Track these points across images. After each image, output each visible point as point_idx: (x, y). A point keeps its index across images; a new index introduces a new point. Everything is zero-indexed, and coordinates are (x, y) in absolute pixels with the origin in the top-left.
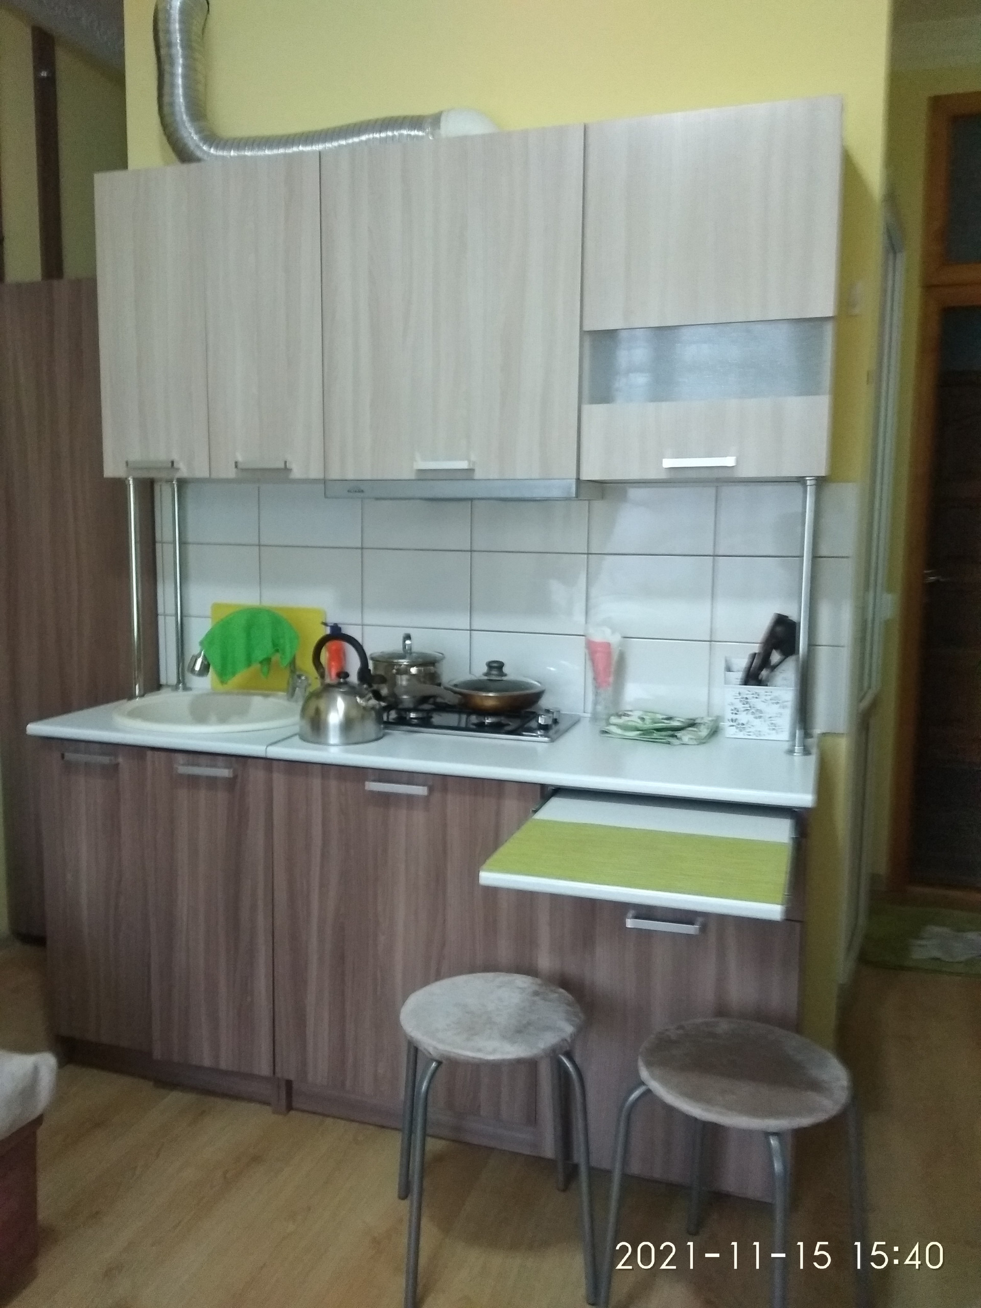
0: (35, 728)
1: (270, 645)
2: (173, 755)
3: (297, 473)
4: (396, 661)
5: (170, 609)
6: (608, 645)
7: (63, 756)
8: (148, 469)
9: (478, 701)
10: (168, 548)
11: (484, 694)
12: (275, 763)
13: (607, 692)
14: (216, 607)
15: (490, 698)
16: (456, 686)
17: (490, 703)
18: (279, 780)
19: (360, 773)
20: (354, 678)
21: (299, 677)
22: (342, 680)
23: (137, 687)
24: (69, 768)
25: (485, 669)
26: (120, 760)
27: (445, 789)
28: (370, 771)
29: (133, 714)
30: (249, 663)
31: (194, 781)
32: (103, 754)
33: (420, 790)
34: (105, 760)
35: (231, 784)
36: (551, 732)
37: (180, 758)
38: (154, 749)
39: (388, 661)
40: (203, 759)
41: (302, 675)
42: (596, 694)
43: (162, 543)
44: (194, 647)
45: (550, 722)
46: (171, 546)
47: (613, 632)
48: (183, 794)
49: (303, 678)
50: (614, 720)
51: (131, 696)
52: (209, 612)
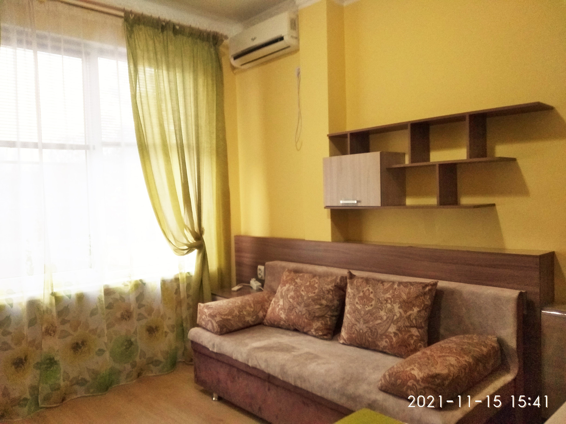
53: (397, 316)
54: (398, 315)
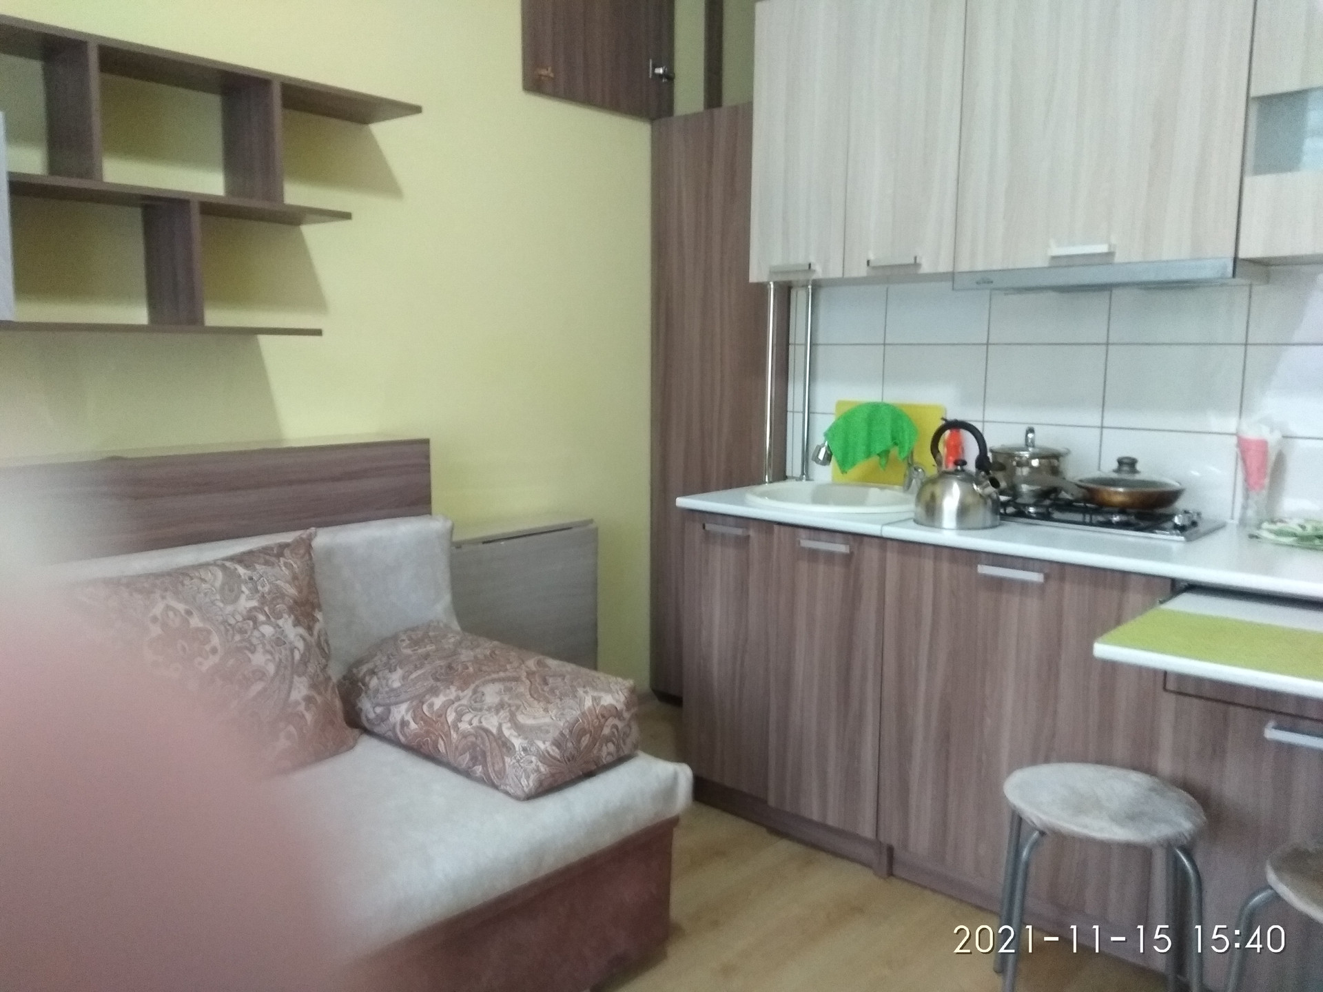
0: (683, 502)
1: (889, 437)
2: (797, 530)
3: (926, 268)
4: (1017, 453)
5: (799, 407)
6: (1263, 445)
7: (704, 527)
8: (788, 272)
9: (1106, 497)
10: (800, 350)
11: (1112, 489)
12: (889, 543)
13: (1259, 496)
14: (839, 404)
15: (1119, 494)
16: (1081, 481)
17: (1118, 499)
18: (892, 558)
19: (973, 556)
20: (971, 467)
21: (916, 469)
22: (959, 468)
23: (767, 476)
24: (708, 537)
25: (1115, 465)
26: (752, 533)
27: (1062, 579)
28: (984, 555)
29: (762, 495)
30: (868, 455)
31: (813, 555)
32: (737, 526)
33: (1035, 577)
34: (739, 532)
35: (848, 558)
36: (1187, 533)
37: (802, 533)
38: (780, 524)
39: (1009, 454)
40: (823, 535)
41: (919, 468)
42: (1247, 497)
43: (795, 344)
44: (819, 439)
45: (1187, 523)
46: (803, 347)
47: (1272, 431)
48: (803, 566)
49: (920, 470)
50: (1266, 525)
51: (762, 482)
52: (833, 409)
53: (299, 650)
54: (300, 645)
